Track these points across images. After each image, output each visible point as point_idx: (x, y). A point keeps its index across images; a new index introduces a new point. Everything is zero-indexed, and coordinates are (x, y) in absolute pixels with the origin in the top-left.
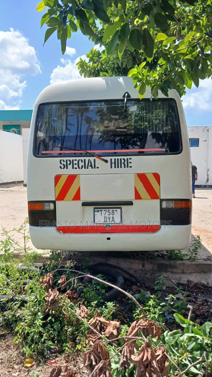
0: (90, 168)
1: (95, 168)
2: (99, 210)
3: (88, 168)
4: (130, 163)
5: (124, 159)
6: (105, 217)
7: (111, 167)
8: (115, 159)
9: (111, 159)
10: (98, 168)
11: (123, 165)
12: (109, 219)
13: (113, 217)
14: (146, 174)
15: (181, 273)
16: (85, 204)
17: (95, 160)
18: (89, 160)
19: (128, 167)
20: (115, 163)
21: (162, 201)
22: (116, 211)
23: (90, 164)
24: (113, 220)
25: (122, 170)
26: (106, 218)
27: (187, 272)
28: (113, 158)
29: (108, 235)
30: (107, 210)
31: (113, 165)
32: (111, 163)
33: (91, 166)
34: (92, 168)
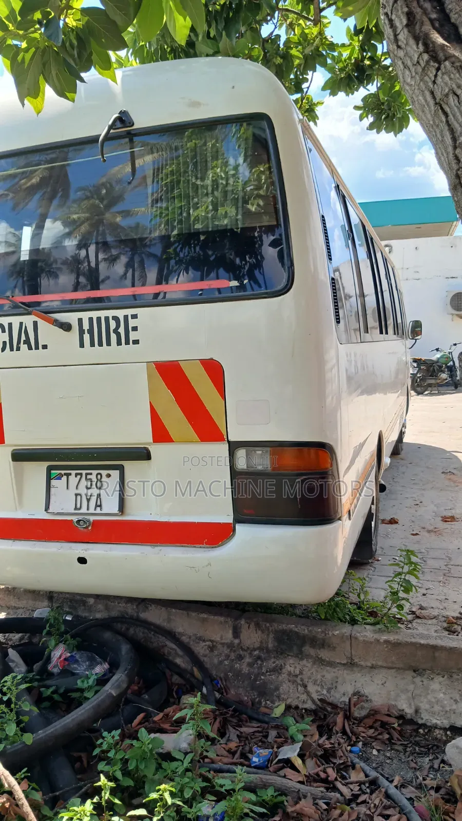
0: (24, 347)
1: (37, 348)
2: (63, 472)
3: (18, 349)
4: (135, 329)
5: (116, 319)
6: (76, 495)
7: (82, 345)
8: (91, 319)
9: (80, 321)
10: (45, 347)
11: (113, 337)
12: (88, 500)
13: (99, 495)
14: (181, 364)
15: (344, 664)
16: (20, 456)
17: (35, 324)
18: (21, 324)
19: (127, 343)
20: (91, 331)
21: (234, 447)
22: (109, 476)
23: (23, 338)
24: (99, 503)
25: (113, 351)
26: (79, 497)
27: (362, 663)
28: (85, 316)
29: (80, 549)
30: (84, 472)
31: (87, 337)
32: (82, 332)
33: (27, 342)
34: (30, 348)
